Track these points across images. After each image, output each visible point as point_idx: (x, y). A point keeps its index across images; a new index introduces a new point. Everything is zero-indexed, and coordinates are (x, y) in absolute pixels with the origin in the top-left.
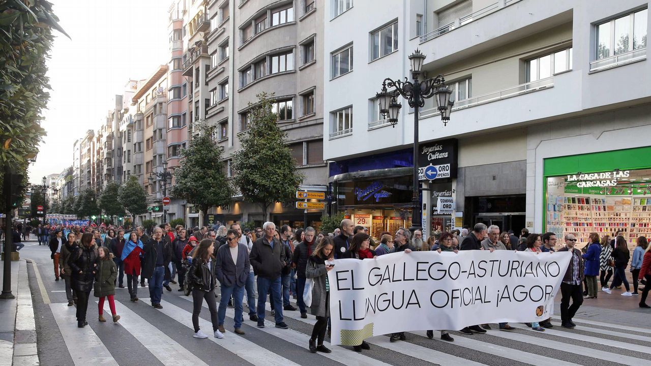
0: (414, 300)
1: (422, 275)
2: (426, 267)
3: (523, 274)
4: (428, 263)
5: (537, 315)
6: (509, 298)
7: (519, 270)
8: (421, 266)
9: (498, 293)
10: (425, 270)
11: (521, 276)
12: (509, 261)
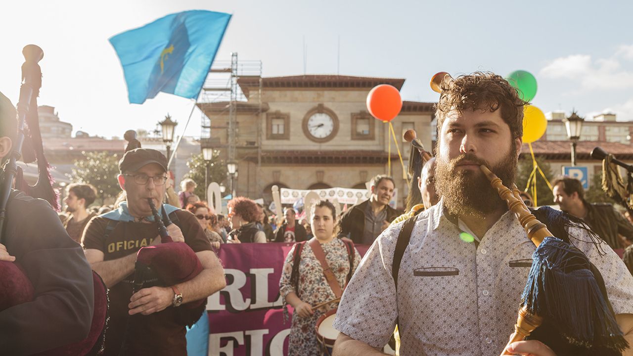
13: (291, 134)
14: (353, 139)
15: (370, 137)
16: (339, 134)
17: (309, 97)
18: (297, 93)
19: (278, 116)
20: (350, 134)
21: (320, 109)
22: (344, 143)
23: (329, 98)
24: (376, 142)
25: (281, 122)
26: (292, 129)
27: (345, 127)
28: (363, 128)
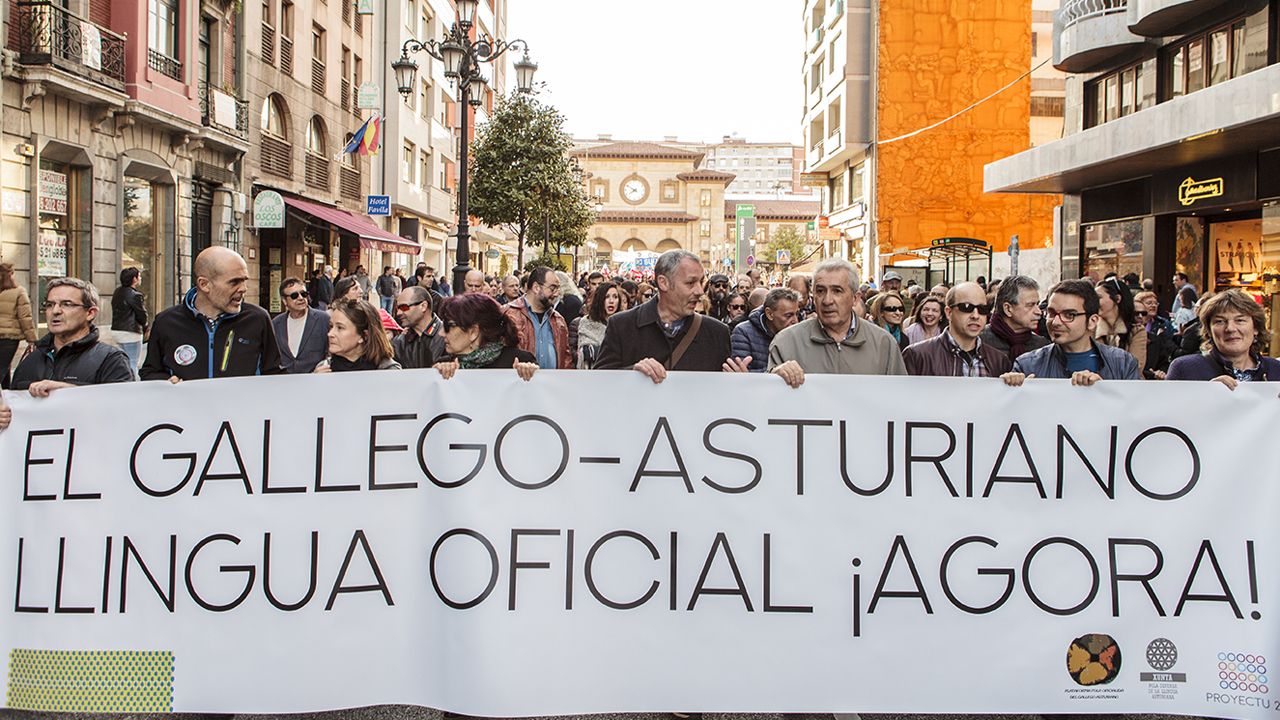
0: (360, 572)
1: (390, 467)
2: (407, 433)
3: (979, 485)
4: (414, 417)
5: (1076, 676)
6: (921, 594)
7: (955, 466)
8: (387, 433)
9: (857, 570)
10: (405, 448)
11: (969, 494)
12: (891, 425)
13: (611, 197)
14: (661, 202)
15: (675, 200)
16: (650, 197)
17: (625, 167)
18: (616, 163)
19: (600, 181)
20: (658, 198)
21: (634, 177)
22: (653, 205)
23: (641, 167)
24: (680, 205)
25: (602, 187)
26: (611, 193)
27: (655, 192)
28: (669, 192)
